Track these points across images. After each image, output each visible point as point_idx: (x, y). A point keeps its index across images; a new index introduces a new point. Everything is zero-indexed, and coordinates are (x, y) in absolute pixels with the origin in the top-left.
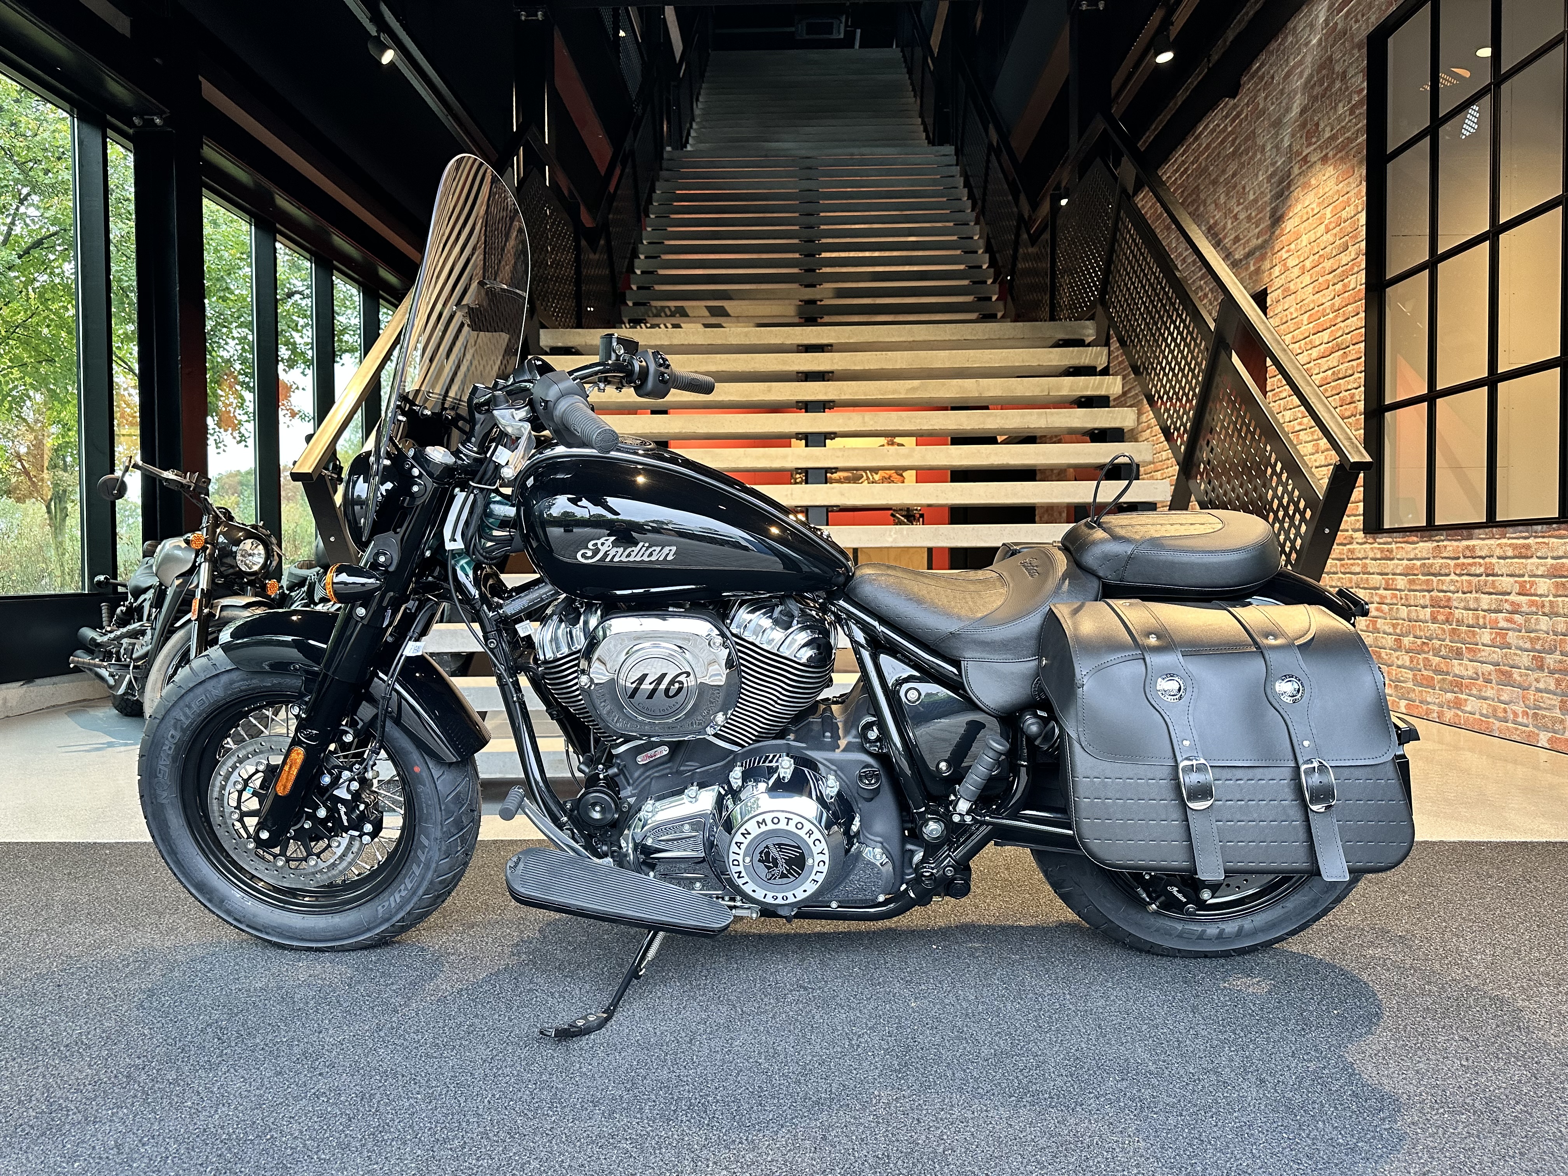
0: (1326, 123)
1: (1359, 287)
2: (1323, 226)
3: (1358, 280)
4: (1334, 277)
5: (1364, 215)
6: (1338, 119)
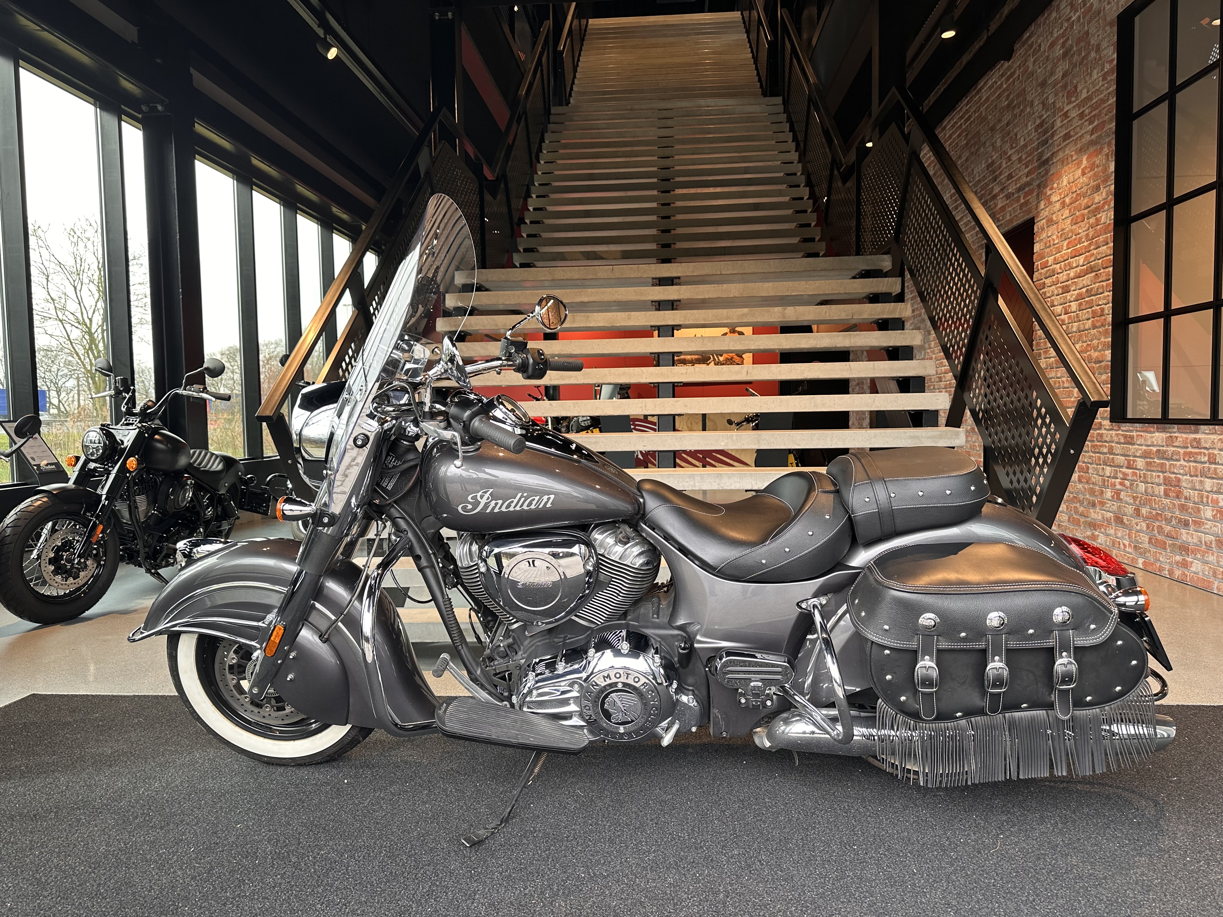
0: (1083, 86)
1: (1108, 222)
3: (1107, 216)
4: (1089, 212)
5: (1113, 163)
6: (1093, 83)
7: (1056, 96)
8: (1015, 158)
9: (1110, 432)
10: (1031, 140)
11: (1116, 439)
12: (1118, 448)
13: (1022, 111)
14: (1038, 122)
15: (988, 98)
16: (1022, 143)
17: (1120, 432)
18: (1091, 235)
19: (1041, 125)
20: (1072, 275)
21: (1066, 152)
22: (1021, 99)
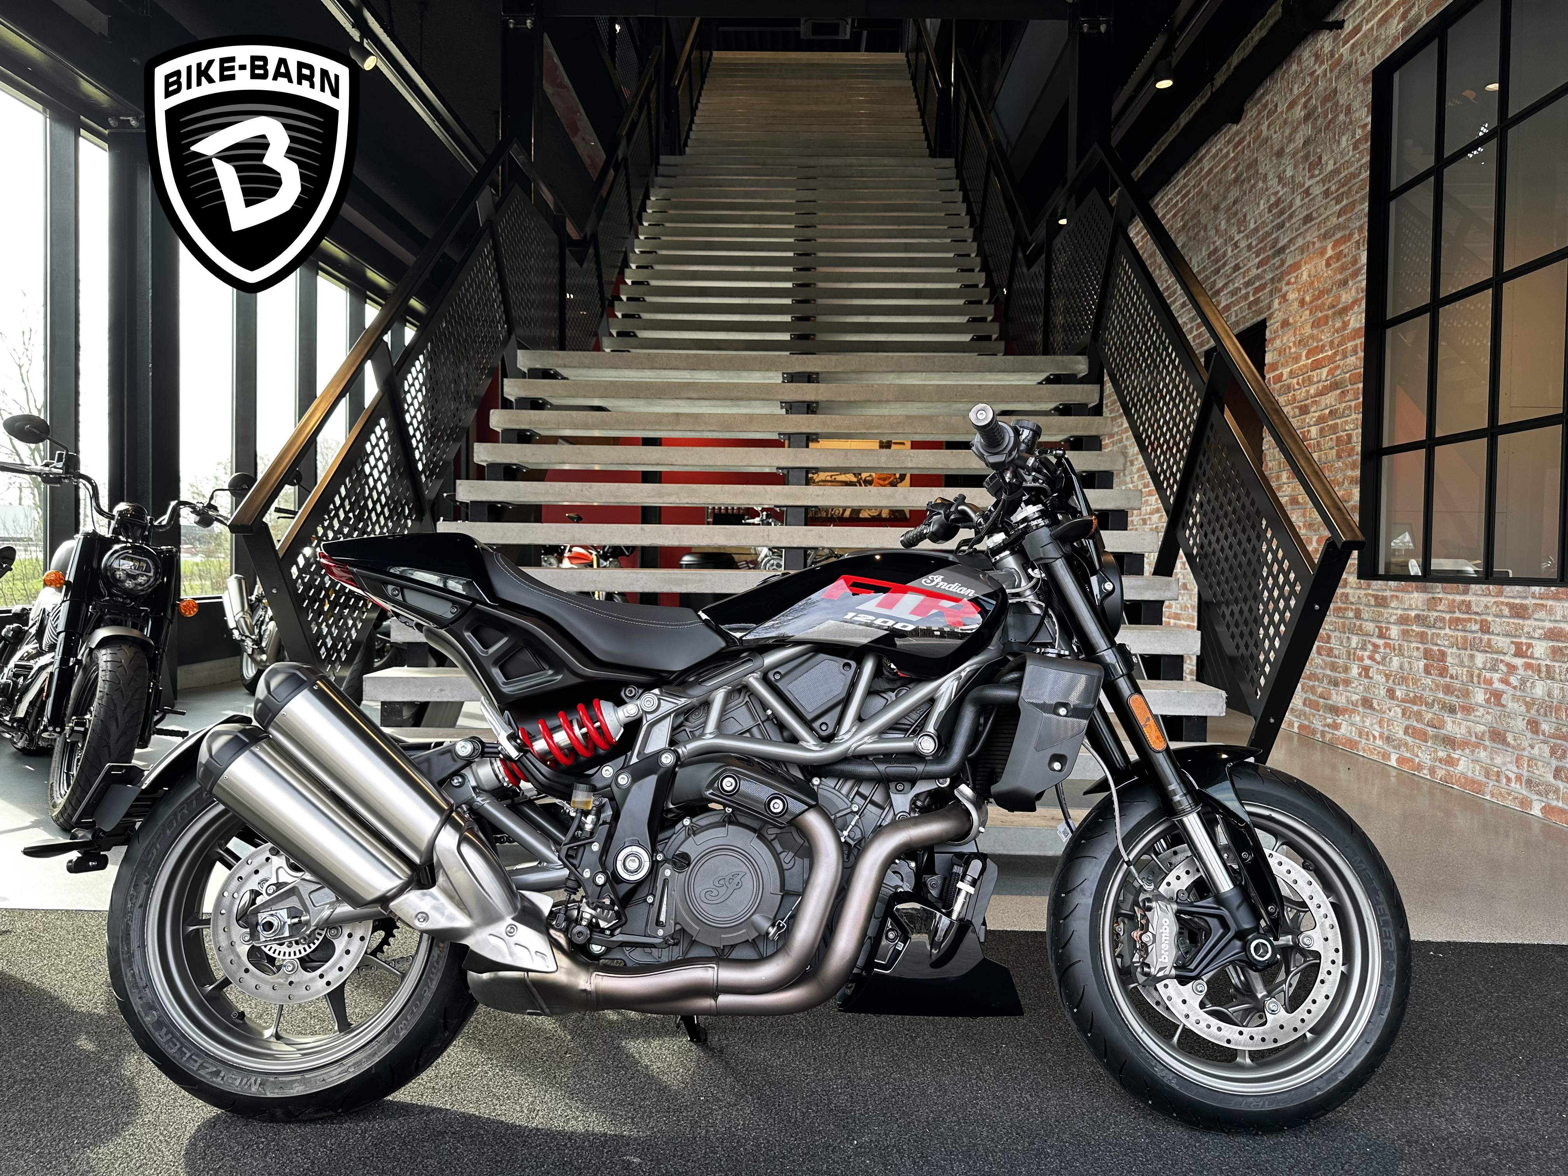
0: (1329, 156)
1: (1358, 325)
3: (1357, 320)
4: (1334, 314)
5: (1365, 253)
6: (1341, 153)
7: (1295, 167)
8: (1243, 244)
9: (1358, 592)
10: (1263, 222)
11: (1364, 600)
12: (1367, 612)
13: (1253, 186)
15: (1210, 171)
17: (1370, 592)
18: (1336, 342)
19: (1277, 203)
20: (1312, 391)
21: (1308, 239)
22: (1252, 172)
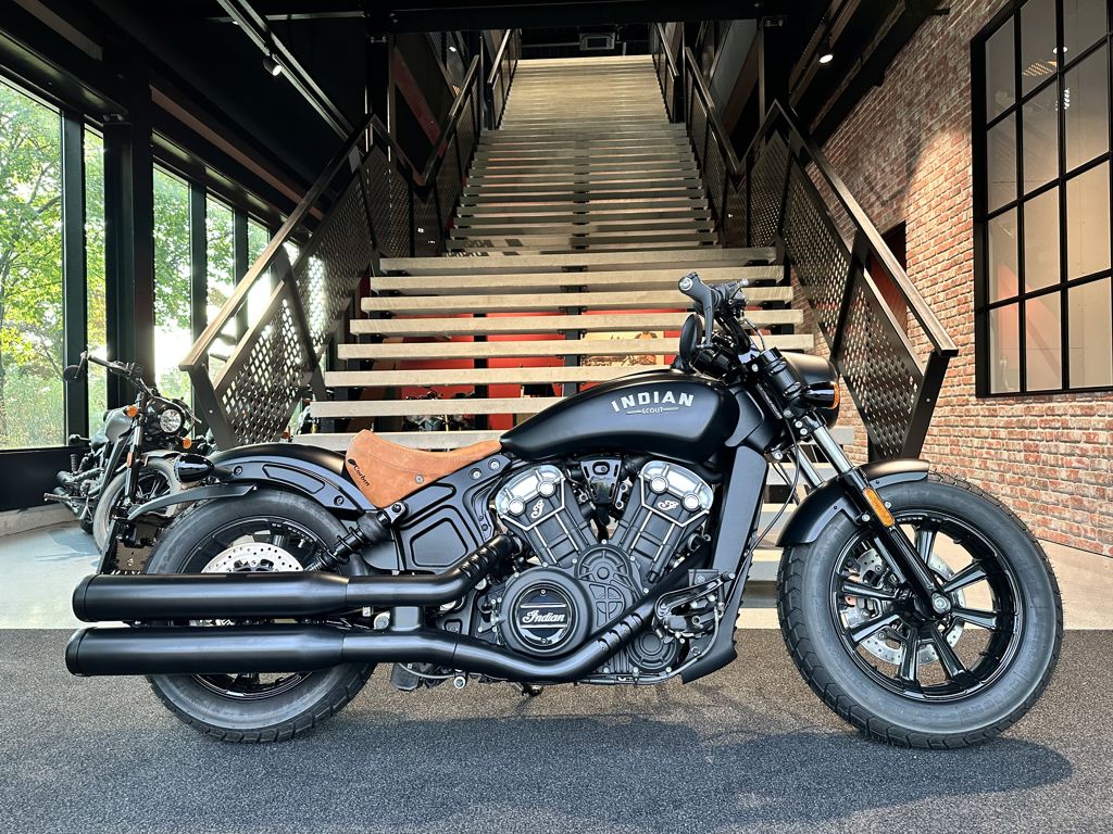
0: (943, 103)
1: (969, 220)
2: (943, 177)
3: (968, 215)
4: (952, 212)
5: (971, 168)
6: (951, 100)
7: (921, 113)
8: (888, 169)
9: (976, 407)
10: (901, 153)
11: (982, 413)
12: (983, 422)
13: (892, 129)
14: (907, 136)
15: (864, 119)
16: (893, 156)
17: (985, 406)
18: (953, 233)
19: (909, 139)
20: (939, 269)
22: (892, 118)
